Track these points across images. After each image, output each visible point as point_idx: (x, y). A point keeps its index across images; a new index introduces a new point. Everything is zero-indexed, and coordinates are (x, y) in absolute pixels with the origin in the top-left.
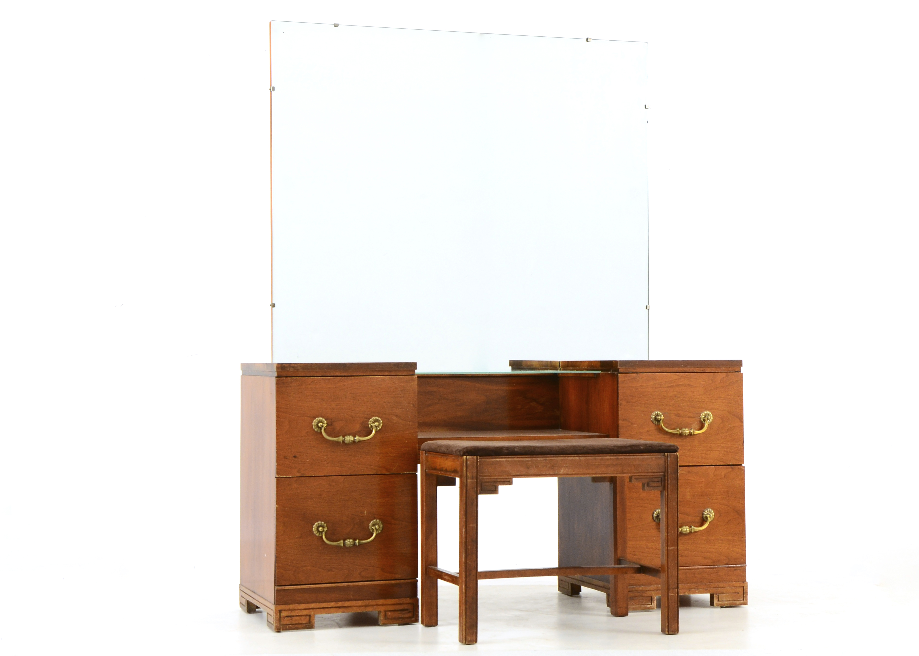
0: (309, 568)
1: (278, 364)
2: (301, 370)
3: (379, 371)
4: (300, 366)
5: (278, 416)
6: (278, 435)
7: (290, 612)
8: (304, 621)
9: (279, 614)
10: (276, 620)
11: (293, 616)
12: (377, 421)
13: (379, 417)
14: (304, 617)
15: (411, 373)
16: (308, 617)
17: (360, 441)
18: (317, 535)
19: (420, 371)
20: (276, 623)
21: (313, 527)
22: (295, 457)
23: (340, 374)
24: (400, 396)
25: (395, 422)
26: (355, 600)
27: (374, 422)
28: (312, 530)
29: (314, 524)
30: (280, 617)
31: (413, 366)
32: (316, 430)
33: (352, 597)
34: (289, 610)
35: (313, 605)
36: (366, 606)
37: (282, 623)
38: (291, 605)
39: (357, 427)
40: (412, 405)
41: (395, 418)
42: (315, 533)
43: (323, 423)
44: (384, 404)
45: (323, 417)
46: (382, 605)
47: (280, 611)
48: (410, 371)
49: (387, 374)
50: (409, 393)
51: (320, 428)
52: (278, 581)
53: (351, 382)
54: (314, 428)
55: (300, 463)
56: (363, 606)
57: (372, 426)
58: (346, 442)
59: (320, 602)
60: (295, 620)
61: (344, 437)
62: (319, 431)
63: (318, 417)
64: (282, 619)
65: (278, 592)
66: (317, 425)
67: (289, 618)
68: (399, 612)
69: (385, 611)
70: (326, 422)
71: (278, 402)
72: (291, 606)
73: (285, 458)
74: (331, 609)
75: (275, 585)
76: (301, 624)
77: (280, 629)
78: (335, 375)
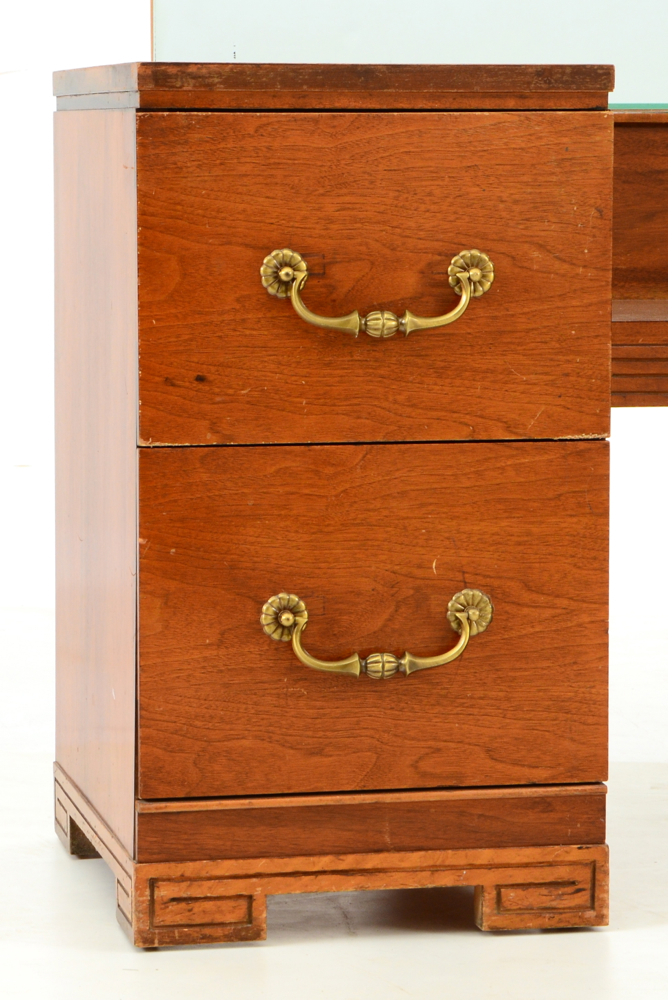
0: (246, 743)
1: (144, 64)
2: (221, 88)
3: (485, 95)
4: (220, 75)
5: (143, 242)
6: (143, 306)
7: (184, 885)
8: (233, 914)
9: (148, 892)
10: (138, 911)
11: (196, 899)
12: (475, 263)
13: (482, 250)
14: (231, 903)
15: (594, 103)
16: (243, 903)
17: (418, 333)
18: (276, 636)
19: (624, 96)
20: (138, 919)
21: (260, 612)
22: (200, 379)
23: (353, 105)
24: (554, 179)
25: (535, 267)
26: (399, 849)
27: (465, 269)
28: (258, 622)
29: (266, 601)
30: (152, 901)
31: (600, 77)
32: (271, 291)
33: (387, 839)
34: (183, 878)
35: (261, 865)
36: (435, 869)
37: (157, 920)
38: (190, 865)
39: (409, 282)
40: (593, 212)
41: (536, 254)
42: (268, 630)
43: (295, 268)
44: (502, 206)
45: (294, 250)
46: (490, 867)
47: (153, 883)
48: (593, 95)
49: (511, 104)
50: (586, 171)
51: (286, 285)
52: (146, 786)
53: (392, 134)
54: (265, 284)
55: (218, 399)
56: (422, 869)
57: (458, 281)
58: (372, 333)
59: (281, 856)
60: (201, 912)
61: (364, 314)
62: (282, 295)
63: (281, 247)
64: (157, 907)
65: (143, 819)
66: (277, 277)
67: (183, 905)
68: (544, 891)
69: (498, 887)
70: (303, 265)
71: (143, 197)
72: (190, 868)
73: (169, 381)
74: (320, 877)
75: (136, 799)
76: (222, 924)
77: (152, 942)
78: (338, 105)
